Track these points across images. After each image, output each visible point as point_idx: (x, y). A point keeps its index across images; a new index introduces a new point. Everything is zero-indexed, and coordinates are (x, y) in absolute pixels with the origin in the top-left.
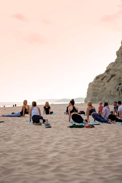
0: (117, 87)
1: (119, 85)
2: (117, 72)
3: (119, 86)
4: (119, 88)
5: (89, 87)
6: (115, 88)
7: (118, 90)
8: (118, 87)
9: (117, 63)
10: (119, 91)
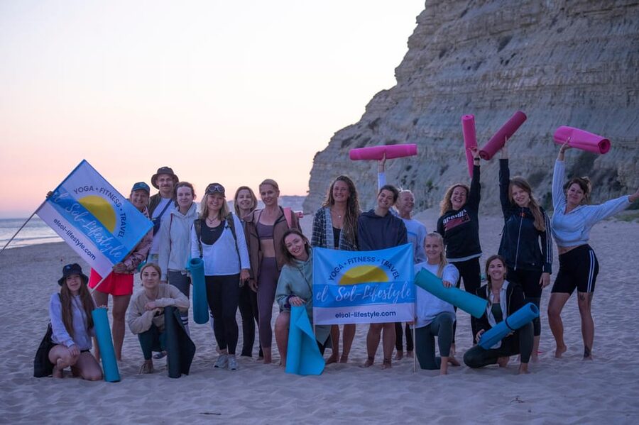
0: (402, 176)
1: (405, 171)
2: (401, 134)
3: (406, 173)
4: (406, 179)
5: (314, 166)
6: (397, 178)
7: (404, 183)
8: (404, 174)
9: (397, 103)
10: (406, 183)
